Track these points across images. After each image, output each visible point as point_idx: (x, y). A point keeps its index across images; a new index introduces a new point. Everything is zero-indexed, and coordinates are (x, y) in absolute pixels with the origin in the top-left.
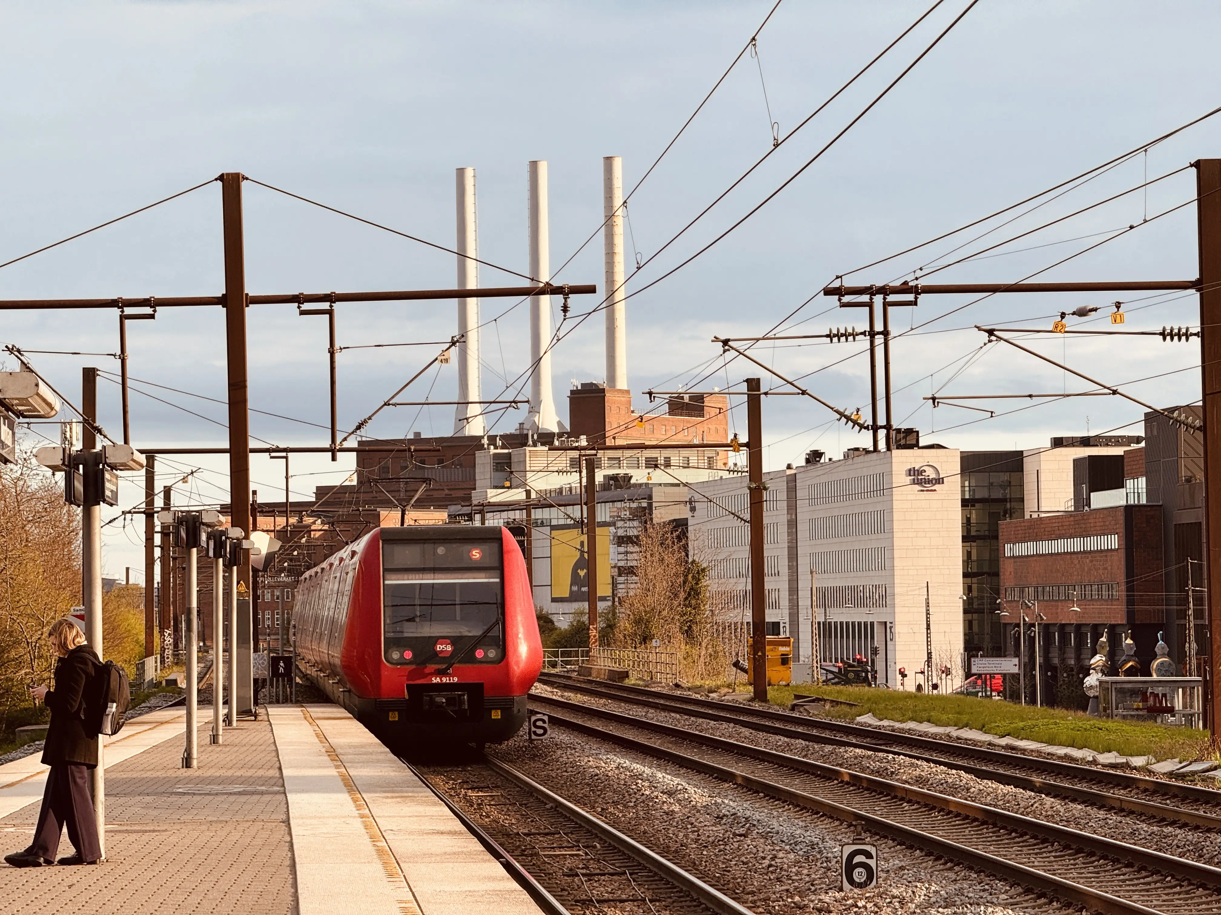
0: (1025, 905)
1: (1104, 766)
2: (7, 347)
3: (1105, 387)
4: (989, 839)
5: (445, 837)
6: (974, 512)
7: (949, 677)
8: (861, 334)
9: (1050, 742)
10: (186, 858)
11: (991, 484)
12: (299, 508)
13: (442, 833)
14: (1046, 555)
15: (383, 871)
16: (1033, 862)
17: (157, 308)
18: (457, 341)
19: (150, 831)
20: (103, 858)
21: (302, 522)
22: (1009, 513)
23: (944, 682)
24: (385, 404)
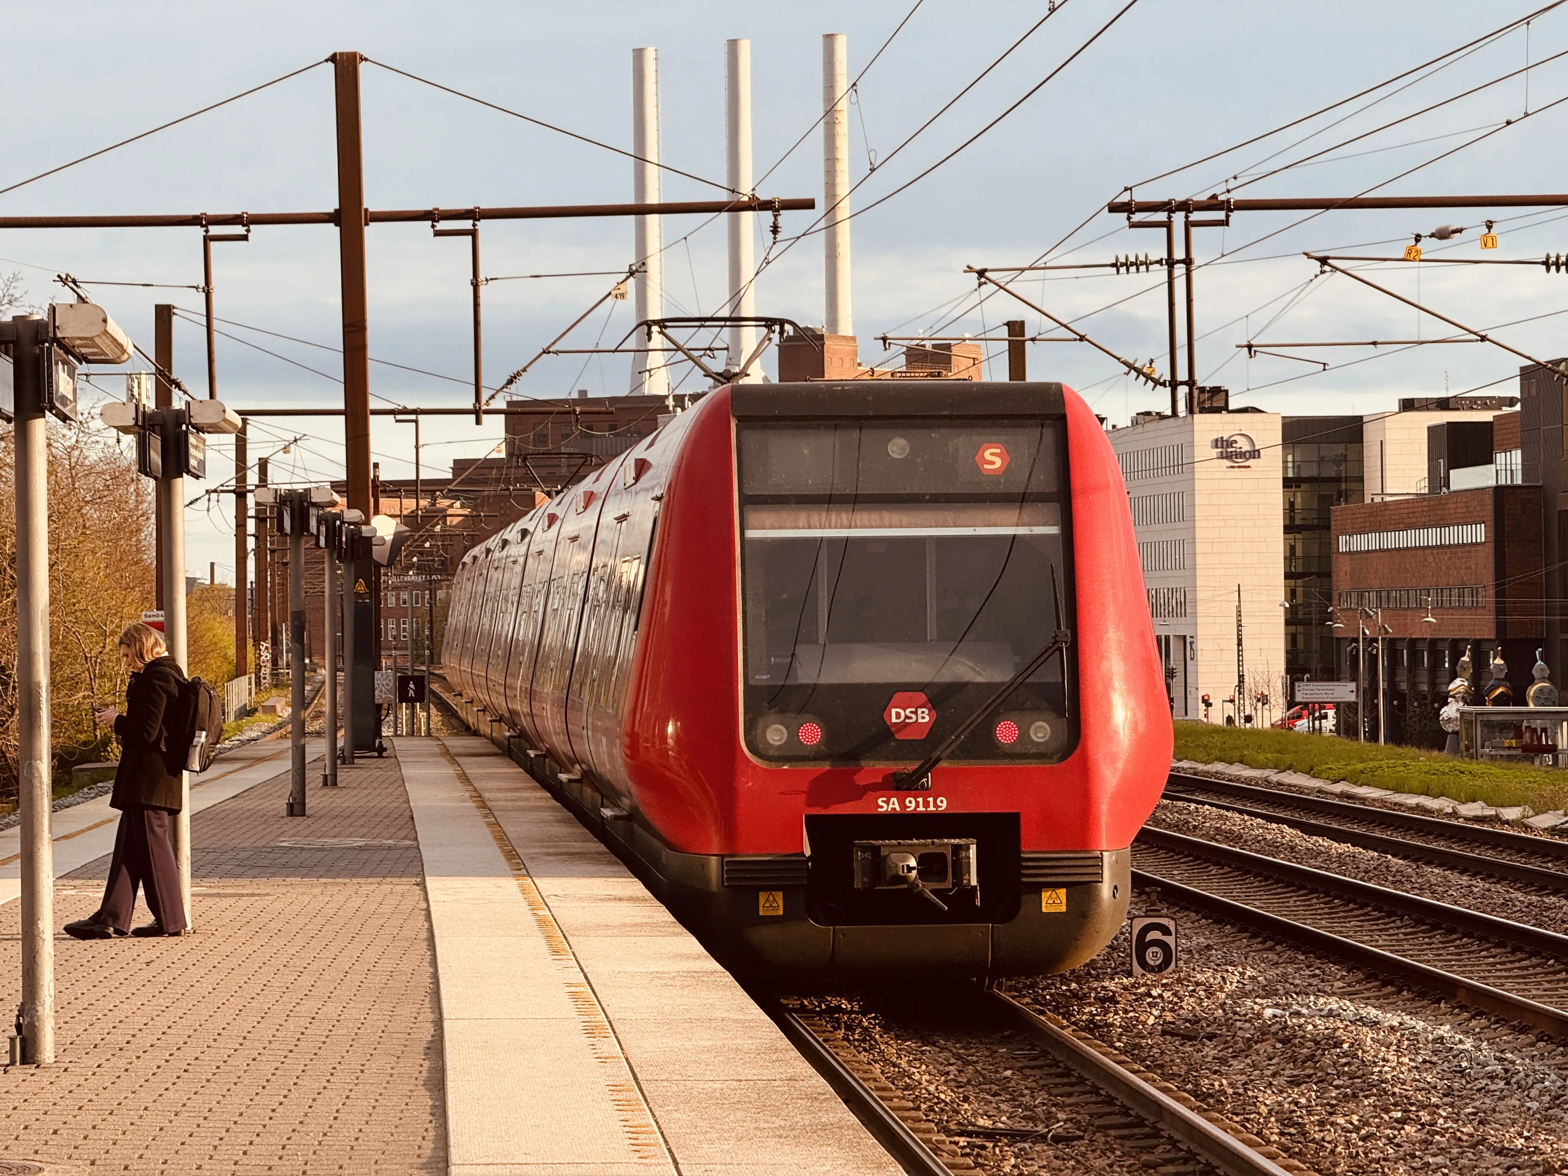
0: (1367, 994)
1: (1467, 819)
2: (59, 276)
3: (1471, 332)
4: (1319, 911)
5: (624, 904)
6: (1299, 494)
7: (1266, 706)
8: (1157, 262)
9: (1398, 790)
10: (295, 929)
11: (1322, 459)
12: (432, 487)
13: (620, 899)
14: (1392, 550)
15: (546, 947)
16: (1377, 941)
17: (252, 227)
18: (637, 271)
19: (247, 895)
20: (189, 928)
21: (434, 505)
22: (1343, 496)
23: (1259, 713)
24: (544, 352)
